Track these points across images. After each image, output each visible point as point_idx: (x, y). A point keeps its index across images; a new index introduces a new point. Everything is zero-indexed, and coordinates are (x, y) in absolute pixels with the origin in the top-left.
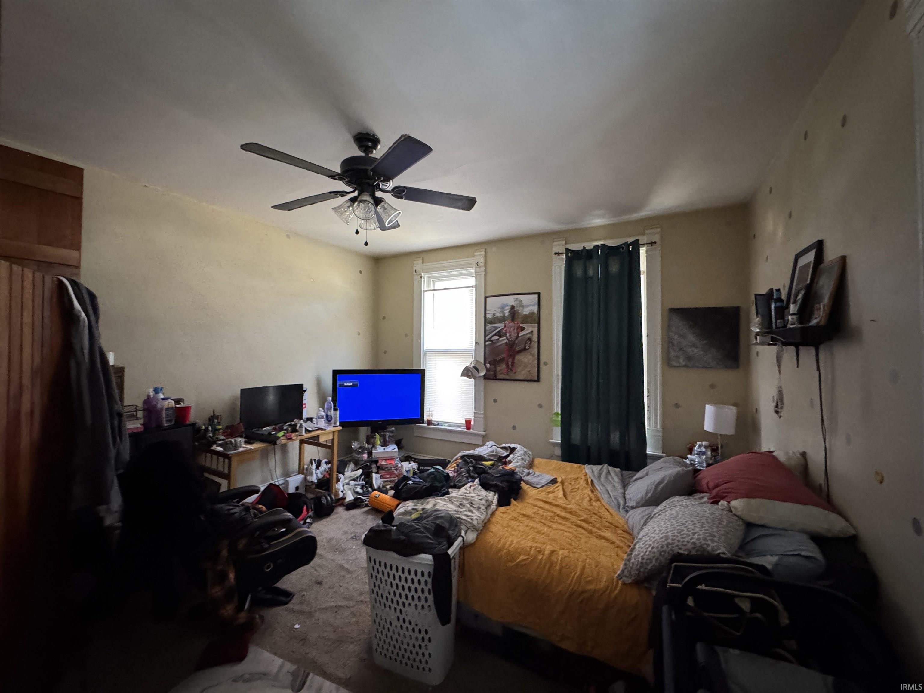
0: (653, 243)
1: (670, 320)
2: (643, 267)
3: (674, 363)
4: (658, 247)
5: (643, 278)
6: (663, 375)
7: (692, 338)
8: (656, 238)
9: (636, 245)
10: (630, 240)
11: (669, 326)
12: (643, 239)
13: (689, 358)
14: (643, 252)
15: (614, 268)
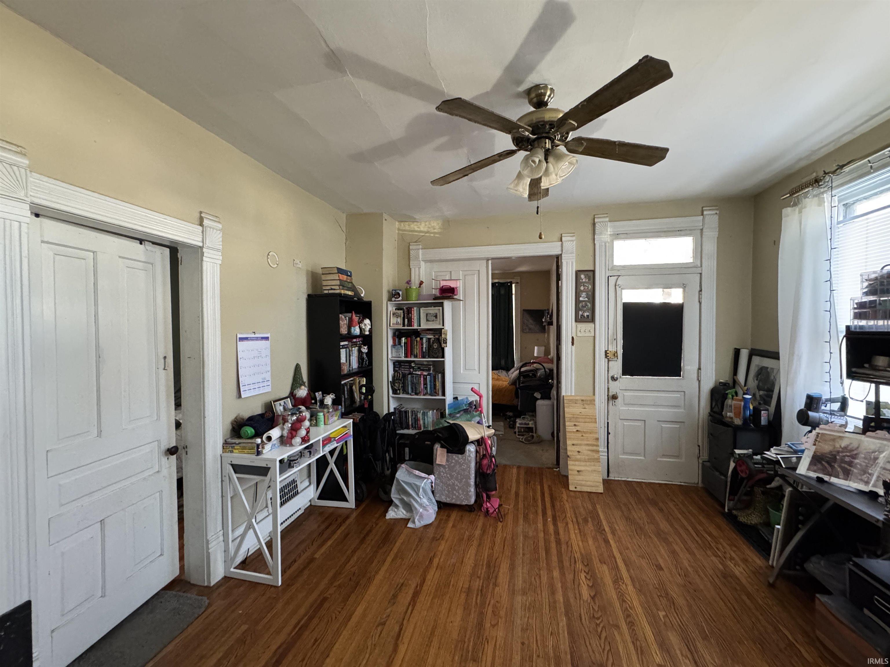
0: (517, 283)
1: (523, 314)
2: (514, 292)
3: (525, 331)
4: (519, 284)
5: (514, 296)
6: (521, 336)
7: (531, 321)
8: (519, 281)
9: (511, 283)
10: (509, 281)
11: (523, 316)
12: (513, 281)
13: (530, 329)
14: (513, 285)
15: (502, 292)
